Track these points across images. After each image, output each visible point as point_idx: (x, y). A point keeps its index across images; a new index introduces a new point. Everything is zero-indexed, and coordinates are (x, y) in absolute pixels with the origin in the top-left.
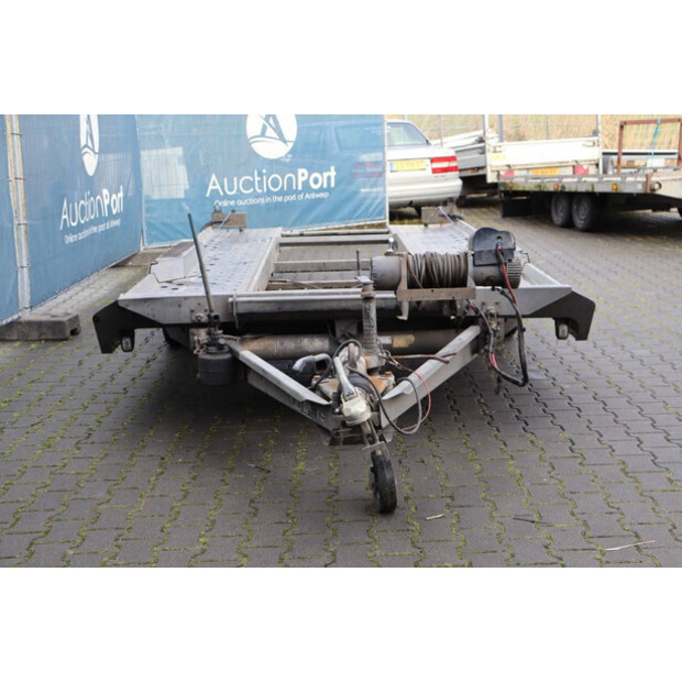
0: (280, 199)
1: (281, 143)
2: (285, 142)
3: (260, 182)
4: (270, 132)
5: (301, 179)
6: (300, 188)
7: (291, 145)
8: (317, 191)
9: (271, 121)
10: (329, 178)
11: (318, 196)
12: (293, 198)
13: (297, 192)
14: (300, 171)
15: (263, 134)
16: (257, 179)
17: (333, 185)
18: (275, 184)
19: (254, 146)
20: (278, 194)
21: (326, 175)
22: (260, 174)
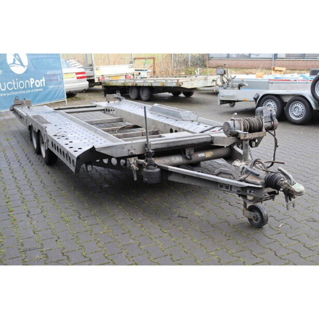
0: (24, 92)
1: (22, 67)
2: (24, 66)
3: (16, 85)
4: (17, 62)
5: (32, 83)
6: (32, 87)
7: (26, 67)
8: (39, 88)
9: (17, 57)
10: (43, 82)
11: (39, 90)
12: (29, 91)
13: (31, 89)
14: (31, 79)
15: (14, 63)
16: (14, 83)
17: (44, 85)
18: (22, 85)
19: (11, 68)
20: (23, 90)
21: (41, 81)
22: (15, 81)
